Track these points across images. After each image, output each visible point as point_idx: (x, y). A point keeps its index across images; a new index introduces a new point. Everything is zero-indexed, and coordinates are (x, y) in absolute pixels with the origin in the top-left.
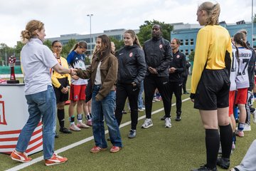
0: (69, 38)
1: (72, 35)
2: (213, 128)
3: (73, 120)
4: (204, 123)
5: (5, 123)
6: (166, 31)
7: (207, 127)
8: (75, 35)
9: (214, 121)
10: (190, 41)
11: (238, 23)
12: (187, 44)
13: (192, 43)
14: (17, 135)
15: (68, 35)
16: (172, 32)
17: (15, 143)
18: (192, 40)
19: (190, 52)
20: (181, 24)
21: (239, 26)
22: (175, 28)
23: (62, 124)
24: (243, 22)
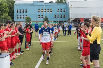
6: (10, 4)
10: (25, 11)
11: (50, 2)
12: (23, 12)
13: (26, 12)
16: (14, 5)
18: (26, 10)
19: (25, 17)
24: (52, 2)
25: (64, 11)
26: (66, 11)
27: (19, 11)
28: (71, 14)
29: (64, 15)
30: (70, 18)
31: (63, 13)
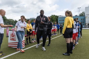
0: (32, 19)
1: (33, 18)
2: (69, 43)
3: (32, 40)
4: (66, 41)
5: (15, 40)
7: (67, 42)
8: (34, 18)
9: (69, 41)
10: (63, 20)
11: (75, 16)
12: (62, 21)
13: (64, 21)
14: (17, 44)
15: (32, 18)
17: (17, 45)
19: (63, 23)
20: (61, 16)
21: (76, 17)
22: (59, 17)
23: (30, 41)
24: (77, 16)
25: (83, 20)
26: (84, 20)
27: (60, 20)
28: (87, 21)
29: (83, 22)
30: (86, 23)
31: (82, 21)
